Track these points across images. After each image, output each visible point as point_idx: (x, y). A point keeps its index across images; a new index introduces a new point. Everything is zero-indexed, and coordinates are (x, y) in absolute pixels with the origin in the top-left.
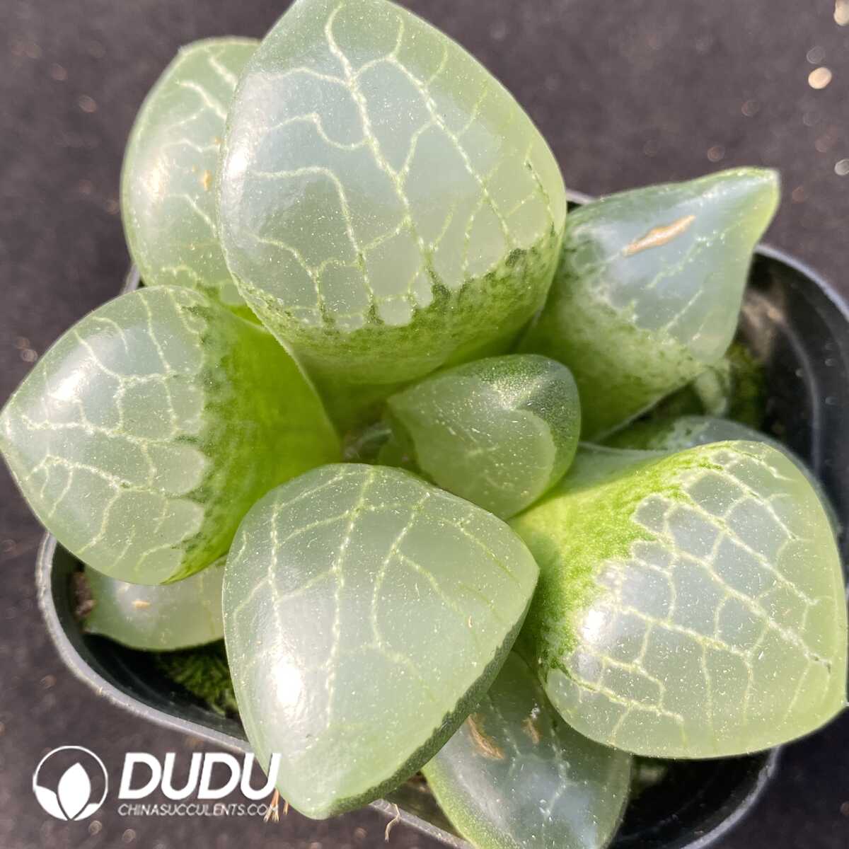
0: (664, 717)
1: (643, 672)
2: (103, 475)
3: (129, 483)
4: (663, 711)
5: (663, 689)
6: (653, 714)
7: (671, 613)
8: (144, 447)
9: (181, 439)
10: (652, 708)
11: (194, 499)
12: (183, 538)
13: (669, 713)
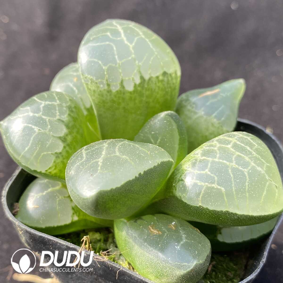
0: (217, 188)
1: (209, 173)
2: (33, 127)
3: (41, 129)
4: (217, 186)
5: (216, 178)
6: (213, 188)
7: (217, 157)
8: (47, 120)
9: (59, 120)
10: (213, 185)
11: (61, 139)
12: (55, 152)
13: (219, 187)
